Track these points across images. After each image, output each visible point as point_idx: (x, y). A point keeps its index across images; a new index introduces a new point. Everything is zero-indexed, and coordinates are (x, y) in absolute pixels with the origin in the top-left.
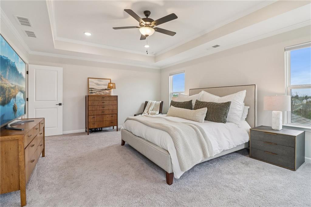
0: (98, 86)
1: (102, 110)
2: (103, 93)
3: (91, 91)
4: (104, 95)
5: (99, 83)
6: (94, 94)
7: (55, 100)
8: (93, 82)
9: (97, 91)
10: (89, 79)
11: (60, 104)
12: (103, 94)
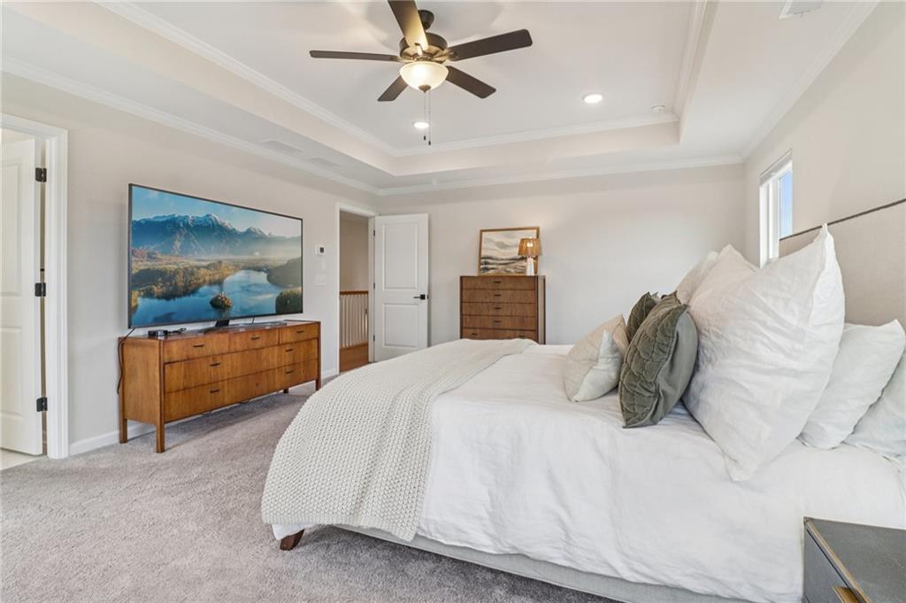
0: (503, 251)
1: (493, 316)
2: (515, 268)
3: (486, 263)
4: (518, 275)
5: (507, 241)
6: (491, 272)
7: (415, 288)
8: (491, 241)
9: (501, 264)
10: (484, 233)
11: (423, 297)
12: (512, 271)
